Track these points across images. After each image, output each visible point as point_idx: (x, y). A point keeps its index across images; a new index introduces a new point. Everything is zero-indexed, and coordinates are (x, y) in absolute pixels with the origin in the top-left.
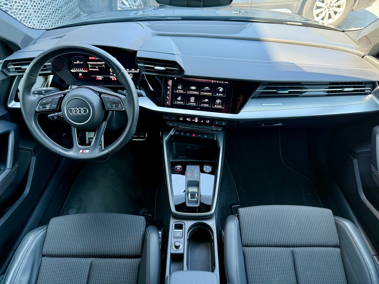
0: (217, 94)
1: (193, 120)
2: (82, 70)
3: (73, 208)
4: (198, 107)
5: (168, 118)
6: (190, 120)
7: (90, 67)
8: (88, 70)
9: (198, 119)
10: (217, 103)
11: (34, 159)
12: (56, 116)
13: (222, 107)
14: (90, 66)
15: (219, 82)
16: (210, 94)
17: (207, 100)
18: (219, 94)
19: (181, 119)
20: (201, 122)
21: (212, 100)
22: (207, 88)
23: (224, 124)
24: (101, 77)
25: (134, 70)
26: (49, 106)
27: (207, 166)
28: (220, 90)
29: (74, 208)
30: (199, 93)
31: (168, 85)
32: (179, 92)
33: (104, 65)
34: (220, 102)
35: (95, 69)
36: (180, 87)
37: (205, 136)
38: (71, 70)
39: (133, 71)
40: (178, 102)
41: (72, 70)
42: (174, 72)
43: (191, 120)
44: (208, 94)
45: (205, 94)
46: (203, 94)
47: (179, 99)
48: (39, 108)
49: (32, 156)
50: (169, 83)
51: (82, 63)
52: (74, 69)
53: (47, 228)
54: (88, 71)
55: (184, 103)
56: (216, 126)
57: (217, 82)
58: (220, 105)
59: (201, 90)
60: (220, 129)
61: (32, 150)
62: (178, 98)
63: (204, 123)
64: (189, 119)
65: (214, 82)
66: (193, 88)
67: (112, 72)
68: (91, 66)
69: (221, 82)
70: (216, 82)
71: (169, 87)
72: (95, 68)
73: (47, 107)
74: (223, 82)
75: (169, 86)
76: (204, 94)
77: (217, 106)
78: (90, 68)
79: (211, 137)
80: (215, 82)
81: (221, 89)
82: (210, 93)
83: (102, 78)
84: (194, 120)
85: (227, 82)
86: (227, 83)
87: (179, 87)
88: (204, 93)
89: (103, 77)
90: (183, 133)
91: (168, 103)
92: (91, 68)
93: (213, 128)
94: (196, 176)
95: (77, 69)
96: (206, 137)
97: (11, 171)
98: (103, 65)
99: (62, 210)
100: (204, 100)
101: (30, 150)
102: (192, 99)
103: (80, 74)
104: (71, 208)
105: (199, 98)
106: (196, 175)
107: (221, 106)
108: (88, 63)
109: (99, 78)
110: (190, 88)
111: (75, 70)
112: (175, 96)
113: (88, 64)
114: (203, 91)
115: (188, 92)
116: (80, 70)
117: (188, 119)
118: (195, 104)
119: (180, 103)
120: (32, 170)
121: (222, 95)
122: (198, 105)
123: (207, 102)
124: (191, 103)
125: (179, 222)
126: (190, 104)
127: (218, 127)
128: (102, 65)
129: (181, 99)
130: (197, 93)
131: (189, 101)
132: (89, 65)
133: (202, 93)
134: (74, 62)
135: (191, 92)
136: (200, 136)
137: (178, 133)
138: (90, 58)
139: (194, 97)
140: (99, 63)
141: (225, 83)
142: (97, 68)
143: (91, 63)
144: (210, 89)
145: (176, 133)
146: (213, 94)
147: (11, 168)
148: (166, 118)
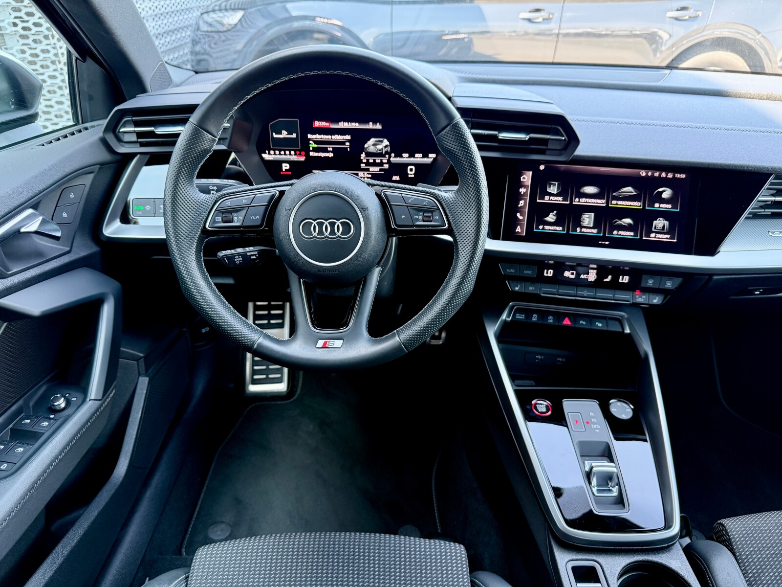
0: (657, 205)
1: (582, 276)
2: (290, 154)
3: (218, 522)
4: (604, 238)
5: (513, 271)
6: (573, 277)
7: (311, 149)
8: (307, 155)
9: (597, 274)
10: (655, 228)
11: (143, 383)
12: (239, 254)
13: (670, 239)
14: (312, 145)
15: (660, 175)
17: (628, 221)
18: (662, 206)
19: (550, 273)
20: (605, 280)
21: (643, 219)
22: (630, 189)
23: (669, 284)
25: (421, 155)
26: (241, 218)
27: (619, 404)
28: (664, 196)
29: (223, 522)
30: (607, 203)
31: (521, 185)
32: (552, 200)
33: (348, 144)
34: (664, 227)
35: (326, 152)
36: (553, 189)
37: (597, 323)
38: (264, 155)
39: (419, 159)
40: (547, 227)
41: (266, 153)
42: (550, 146)
43: (578, 276)
44: (631, 206)
45: (623, 205)
46: (617, 204)
47: (551, 218)
48: (214, 222)
49: (140, 375)
50: (524, 178)
51: (294, 136)
52: (272, 152)
53: (187, 577)
54: (306, 159)
55: (563, 230)
56: (646, 290)
57: (656, 174)
58: (665, 233)
59: (612, 195)
60: (655, 299)
61: (142, 357)
62: (548, 216)
63: (615, 285)
64: (572, 274)
65: (647, 174)
66: (590, 190)
67: (365, 161)
68: (316, 146)
69: (667, 175)
70: (653, 174)
71: (522, 190)
72: (325, 150)
73: (235, 218)
74: (670, 176)
75: (525, 187)
76: (619, 205)
77: (656, 236)
78: (311, 151)
79: (615, 327)
80: (650, 174)
81: (667, 193)
82: (636, 204)
84: (585, 276)
85: (681, 175)
86: (683, 176)
87: (552, 187)
88: (619, 202)
90: (535, 316)
91: (518, 229)
92: (315, 150)
93: (637, 297)
94: (597, 429)
95: (280, 150)
96: (600, 325)
97: (101, 405)
98: (347, 142)
99: (190, 529)
100: (620, 219)
101: (137, 359)
102: (588, 219)
103: (284, 165)
104: (215, 523)
105: (606, 217)
107: (668, 236)
108: (310, 136)
110: (582, 190)
111: (275, 154)
112: (538, 212)
113: (310, 139)
114: (618, 199)
115: (576, 202)
116: (285, 154)
117: (567, 274)
118: (595, 231)
119: (552, 230)
120: (138, 413)
121: (670, 206)
122: (605, 233)
123: (630, 224)
124: (583, 230)
125: (584, 560)
126: (581, 232)
127: (651, 294)
128: (343, 143)
129: (555, 218)
130: (600, 203)
131: (578, 223)
132: (311, 142)
133: (614, 202)
134: (274, 134)
135: (583, 200)
136: (584, 323)
137: (523, 315)
138: (317, 124)
139: (593, 214)
140: (337, 137)
141: (678, 176)
142: (329, 152)
143: (317, 137)
144: (636, 192)
145: (517, 315)
146: (644, 206)
147: (100, 398)
148: (508, 270)
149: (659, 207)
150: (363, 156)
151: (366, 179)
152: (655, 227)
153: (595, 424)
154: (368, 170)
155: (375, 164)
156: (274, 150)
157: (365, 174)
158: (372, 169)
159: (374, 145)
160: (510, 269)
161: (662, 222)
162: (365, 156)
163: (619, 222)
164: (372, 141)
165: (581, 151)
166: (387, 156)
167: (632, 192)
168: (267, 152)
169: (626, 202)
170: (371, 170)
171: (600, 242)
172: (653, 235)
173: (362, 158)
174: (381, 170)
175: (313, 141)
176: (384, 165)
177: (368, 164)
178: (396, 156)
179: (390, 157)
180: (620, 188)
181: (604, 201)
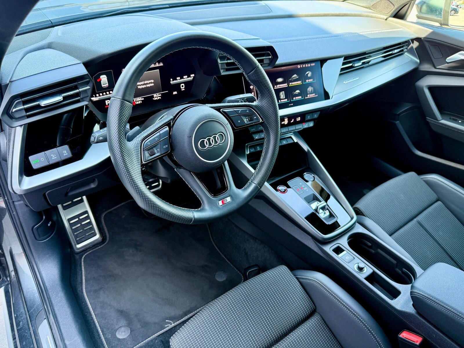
0: (307, 81)
2: (110, 93)
4: (291, 103)
9: (288, 120)
16: (300, 83)
17: (298, 91)
18: (309, 81)
20: (291, 122)
22: (295, 75)
23: (316, 116)
24: (141, 99)
25: (186, 77)
27: (307, 175)
28: (309, 75)
30: (288, 85)
34: (312, 90)
39: (186, 79)
42: (264, 62)
45: (295, 84)
46: (292, 84)
52: (97, 95)
56: (307, 121)
57: (304, 66)
59: (289, 80)
60: (311, 124)
63: (296, 123)
66: (280, 80)
74: (309, 65)
77: (310, 95)
79: (290, 141)
80: (301, 66)
83: (141, 100)
84: (284, 122)
85: (313, 64)
89: (143, 99)
90: (258, 147)
93: (304, 125)
94: (307, 189)
95: (102, 93)
100: (295, 92)
102: (282, 95)
103: (106, 101)
105: (289, 92)
107: (314, 94)
109: (138, 101)
110: (277, 81)
111: (99, 96)
114: (292, 82)
115: (276, 87)
116: (106, 94)
118: (286, 100)
121: (312, 80)
122: (290, 100)
123: (299, 93)
124: (282, 101)
125: (334, 245)
126: (281, 102)
127: (309, 122)
130: (285, 86)
131: (279, 98)
133: (291, 84)
135: (278, 86)
137: (253, 149)
139: (284, 92)
144: (298, 76)
145: (251, 149)
146: (302, 82)
148: (252, 130)
151: (158, 97)
152: (309, 91)
153: (305, 187)
154: (158, 92)
156: (99, 94)
157: (158, 95)
160: (253, 129)
161: (311, 88)
163: (295, 93)
165: (279, 62)
167: (296, 77)
168: (94, 96)
169: (295, 82)
171: (289, 105)
172: (308, 96)
174: (166, 90)
178: (173, 80)
179: (170, 82)
180: (291, 77)
181: (286, 84)
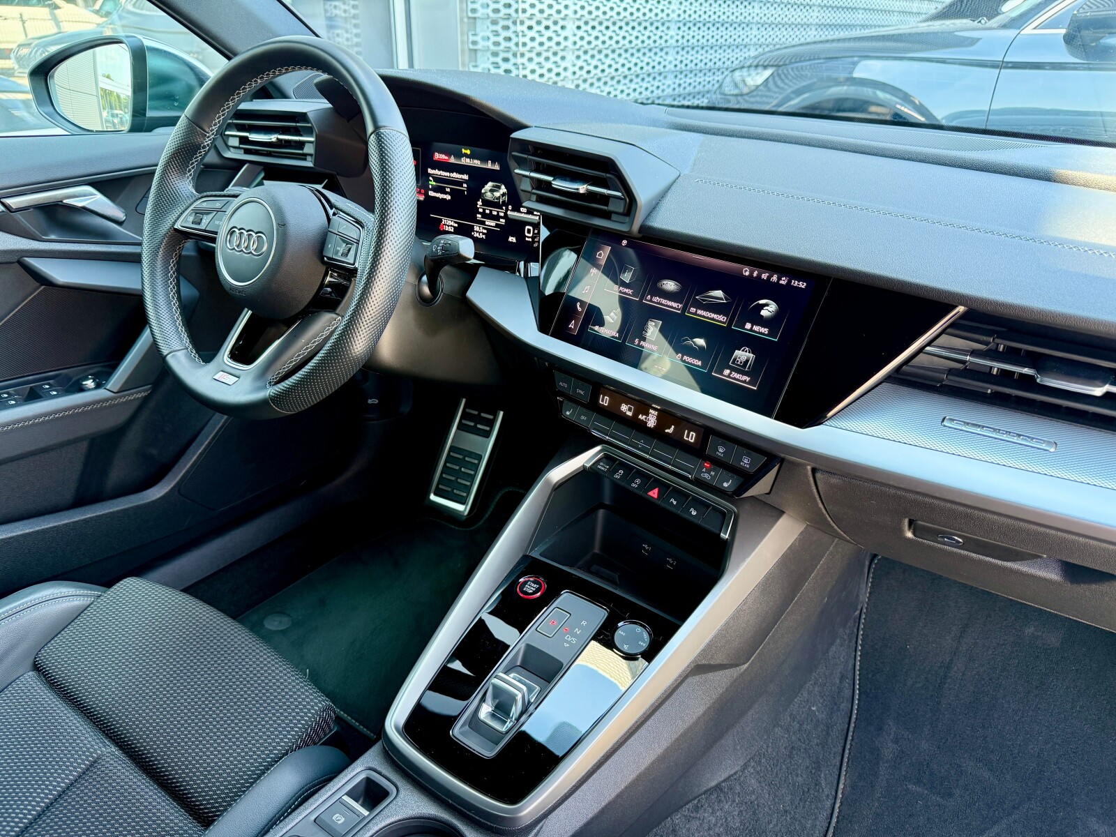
0: (748, 326)
1: (640, 416)
4: (663, 361)
5: (566, 385)
6: (630, 414)
7: (430, 187)
8: (427, 194)
9: (658, 418)
10: (733, 363)
13: (748, 383)
15: (769, 278)
16: (720, 322)
18: (756, 328)
19: (606, 401)
20: (666, 431)
21: (724, 342)
22: (719, 293)
23: (746, 462)
24: (453, 224)
26: (208, 221)
28: (764, 313)
30: (684, 309)
31: (594, 263)
32: (620, 291)
33: (465, 185)
34: (747, 362)
35: (444, 194)
36: (626, 275)
37: (692, 509)
42: (612, 207)
43: (636, 414)
44: (713, 319)
45: (703, 316)
46: (696, 313)
47: (611, 316)
48: (186, 221)
50: (600, 254)
53: (100, 596)
54: (425, 199)
55: (619, 337)
56: (717, 463)
57: (764, 276)
58: (744, 373)
59: (694, 299)
60: (727, 482)
62: (608, 313)
63: (676, 443)
64: (630, 410)
65: (751, 273)
66: (670, 285)
67: (481, 210)
68: (434, 183)
69: (779, 279)
70: (759, 275)
71: (594, 271)
72: (442, 191)
73: (204, 221)
74: (784, 281)
75: (598, 266)
76: (699, 315)
77: (731, 373)
78: (431, 190)
80: (755, 274)
82: (721, 318)
83: (454, 227)
84: (644, 417)
85: (801, 283)
86: (803, 285)
87: (625, 272)
88: (699, 312)
89: (456, 225)
90: (621, 472)
91: (572, 325)
92: (436, 190)
93: (704, 470)
94: (569, 643)
96: (694, 513)
98: (464, 183)
100: (692, 338)
102: (653, 329)
105: (676, 329)
106: (569, 639)
107: (748, 379)
108: (430, 171)
109: (448, 226)
113: (430, 175)
114: (699, 305)
115: (647, 300)
117: (624, 408)
118: (655, 347)
119: (608, 335)
121: (765, 330)
122: (666, 354)
123: (701, 348)
124: (642, 342)
126: (638, 345)
127: (722, 472)
128: (459, 183)
129: (615, 317)
130: (675, 308)
131: (640, 332)
132: (431, 178)
133: (693, 310)
135: (656, 299)
136: (675, 503)
137: (608, 467)
138: (437, 156)
139: (661, 321)
140: (455, 175)
141: (795, 283)
142: (446, 193)
143: (436, 172)
144: (726, 299)
145: (602, 464)
146: (730, 323)
147: (115, 391)
148: (562, 384)
149: (751, 330)
150: (480, 203)
151: (481, 234)
152: (735, 359)
154: (483, 223)
155: (491, 217)
158: (489, 222)
159: (492, 191)
160: (561, 381)
161: (748, 353)
162: (481, 204)
163: (690, 341)
164: (489, 185)
166: (504, 208)
167: (721, 299)
169: (709, 313)
170: (487, 223)
172: (727, 372)
173: (478, 206)
174: (497, 226)
175: (432, 177)
176: (501, 220)
177: (484, 215)
178: (512, 210)
179: (507, 210)
180: (708, 290)
181: (680, 306)
